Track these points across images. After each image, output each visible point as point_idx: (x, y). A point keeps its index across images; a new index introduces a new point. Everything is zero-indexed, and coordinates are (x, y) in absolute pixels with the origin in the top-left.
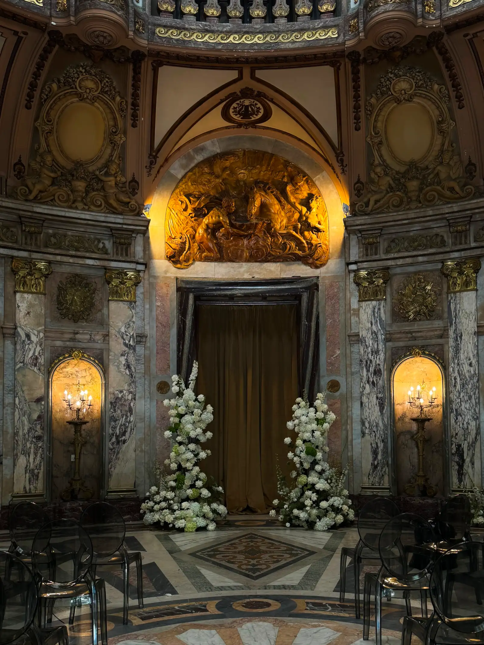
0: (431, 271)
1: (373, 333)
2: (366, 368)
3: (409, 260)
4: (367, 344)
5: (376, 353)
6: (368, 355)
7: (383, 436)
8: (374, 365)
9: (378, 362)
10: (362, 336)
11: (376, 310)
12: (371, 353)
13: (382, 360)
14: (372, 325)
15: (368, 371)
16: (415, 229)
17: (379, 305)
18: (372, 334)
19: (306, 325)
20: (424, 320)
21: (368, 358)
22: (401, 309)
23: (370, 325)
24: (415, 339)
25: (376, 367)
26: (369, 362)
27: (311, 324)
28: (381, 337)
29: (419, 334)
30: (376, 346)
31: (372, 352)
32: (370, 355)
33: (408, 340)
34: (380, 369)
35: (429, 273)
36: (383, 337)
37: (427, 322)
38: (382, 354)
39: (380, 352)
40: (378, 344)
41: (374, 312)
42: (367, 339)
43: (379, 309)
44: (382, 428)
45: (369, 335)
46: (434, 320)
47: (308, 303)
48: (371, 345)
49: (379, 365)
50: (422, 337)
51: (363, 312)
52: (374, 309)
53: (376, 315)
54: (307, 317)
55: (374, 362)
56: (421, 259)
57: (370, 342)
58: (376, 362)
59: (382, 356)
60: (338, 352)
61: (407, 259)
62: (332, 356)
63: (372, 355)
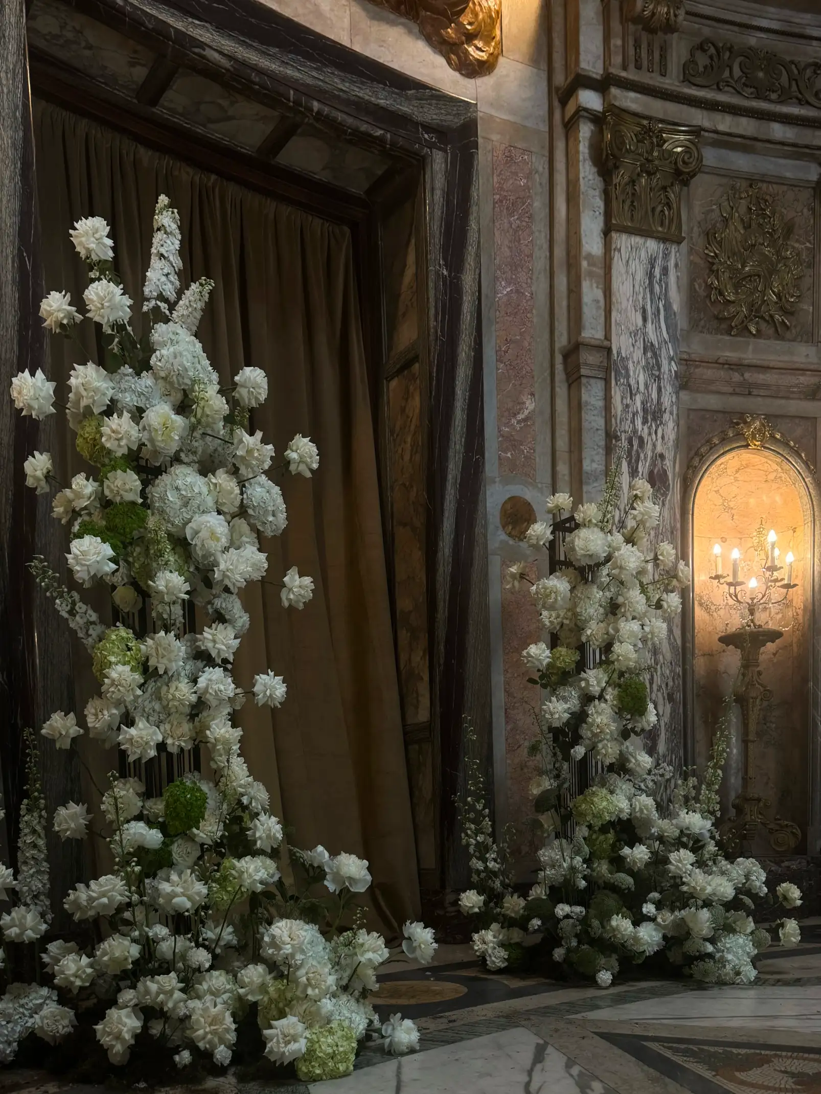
0: (793, 185)
1: (648, 347)
2: (629, 463)
3: (746, 126)
4: (632, 382)
5: (654, 419)
6: (633, 422)
7: (671, 684)
8: (650, 454)
9: (659, 449)
10: (619, 353)
11: (657, 272)
12: (641, 413)
13: (671, 443)
14: (645, 320)
15: (634, 473)
16: (764, 23)
17: (666, 256)
18: (645, 353)
19: (444, 277)
20: (769, 338)
21: (635, 431)
22: (710, 287)
23: (640, 322)
24: (748, 390)
25: (653, 464)
26: (635, 443)
27: (459, 279)
28: (669, 368)
29: (761, 378)
30: (654, 395)
31: (645, 410)
32: (639, 422)
33: (731, 390)
34: (665, 471)
35: (785, 188)
36: (674, 367)
37: (778, 345)
38: (671, 425)
39: (666, 416)
40: (659, 390)
41: (651, 276)
42: (631, 366)
43: (665, 271)
44: (668, 656)
45: (638, 354)
46: (794, 340)
47: (448, 195)
48: (642, 388)
49: (662, 456)
50: (767, 386)
51: (623, 270)
52: (653, 267)
53: (657, 288)
54: (445, 249)
55: (650, 446)
56: (778, 131)
57: (639, 377)
58: (654, 445)
59: (670, 429)
60: (530, 405)
61: (744, 121)
62: (515, 415)
63: (645, 422)
